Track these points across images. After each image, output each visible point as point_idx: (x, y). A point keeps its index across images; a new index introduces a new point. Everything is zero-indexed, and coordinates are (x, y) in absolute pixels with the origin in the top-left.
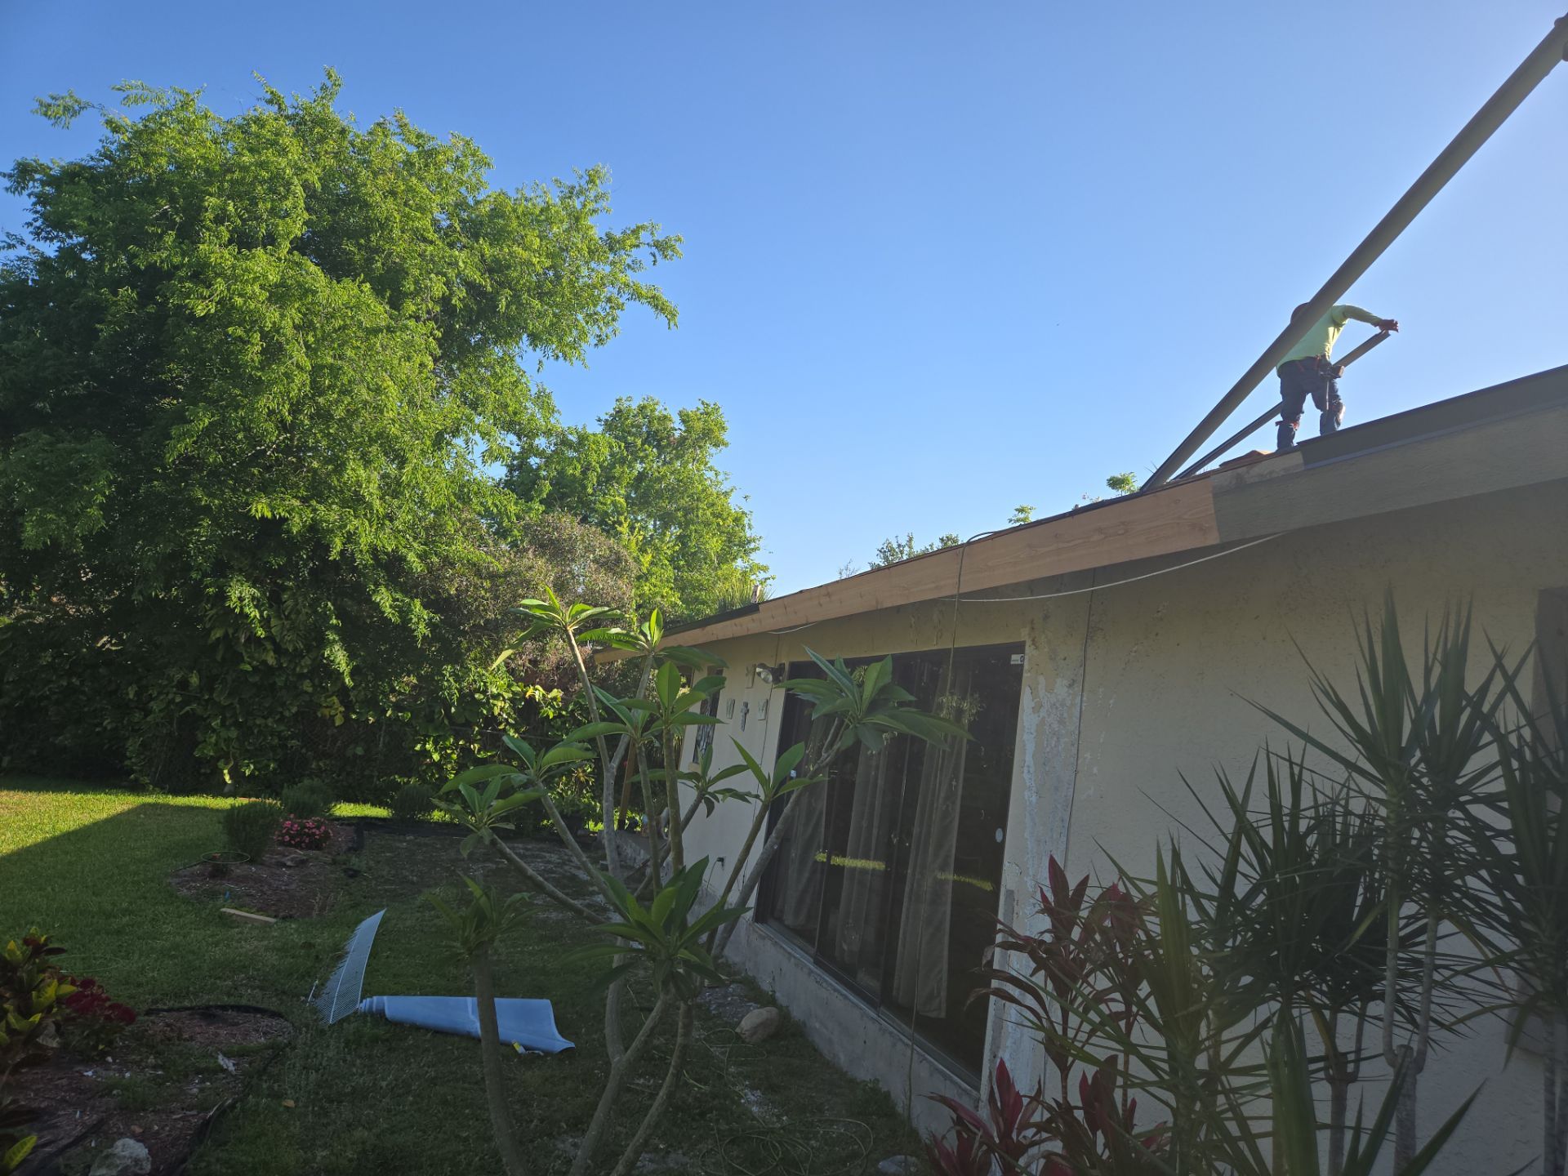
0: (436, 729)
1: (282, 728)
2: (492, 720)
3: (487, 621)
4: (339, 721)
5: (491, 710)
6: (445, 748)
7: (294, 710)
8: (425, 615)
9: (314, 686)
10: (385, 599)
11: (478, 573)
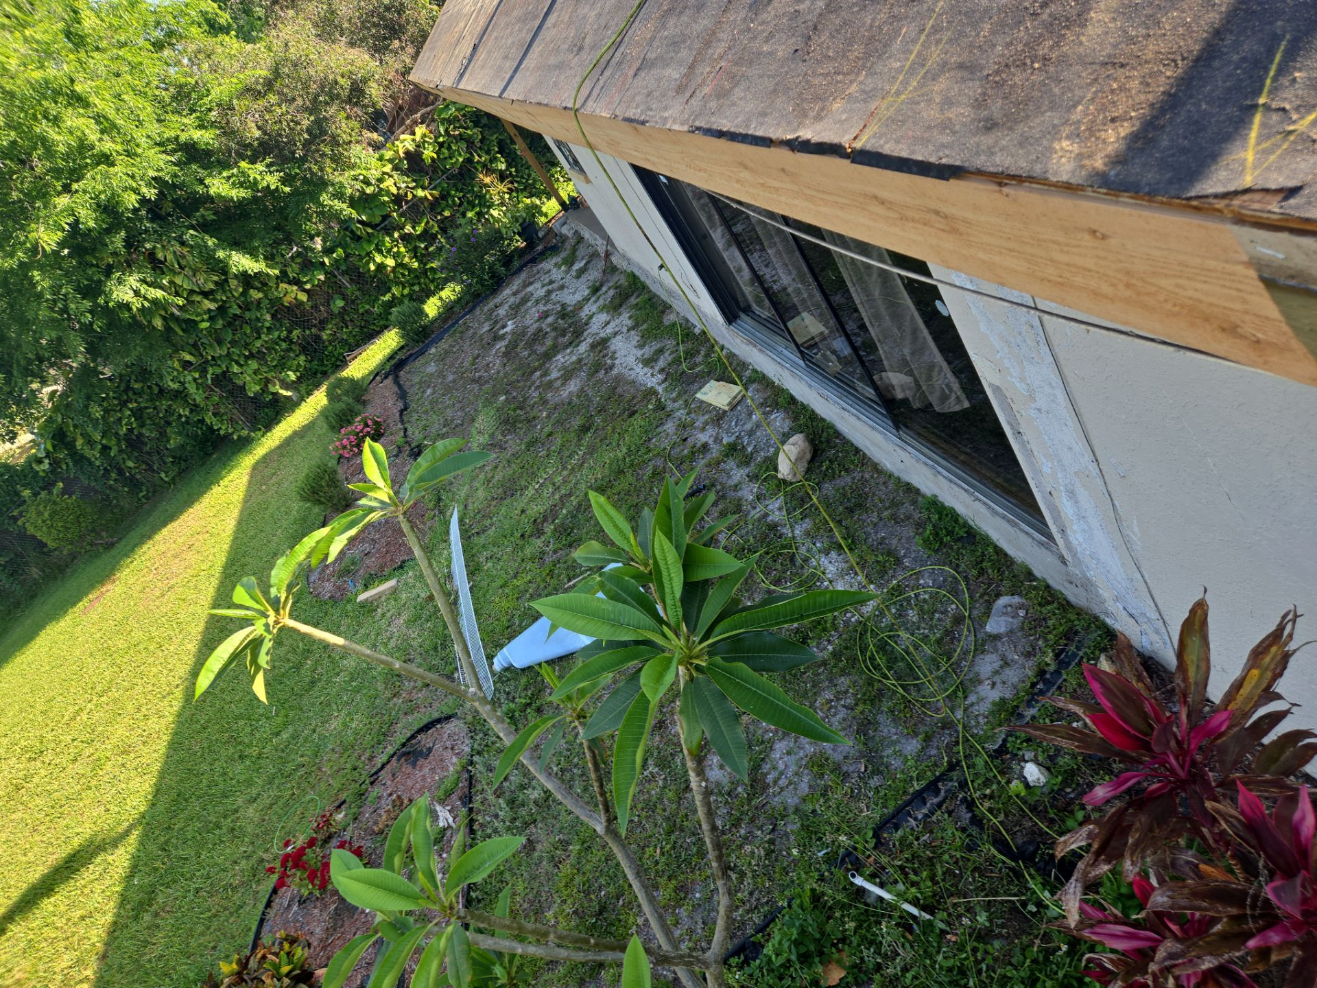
0: (369, 242)
1: (276, 334)
2: (398, 200)
3: (309, 131)
4: (303, 297)
5: (388, 193)
6: (389, 251)
7: (268, 317)
8: (260, 167)
9: (259, 290)
10: (219, 186)
11: (258, 95)
